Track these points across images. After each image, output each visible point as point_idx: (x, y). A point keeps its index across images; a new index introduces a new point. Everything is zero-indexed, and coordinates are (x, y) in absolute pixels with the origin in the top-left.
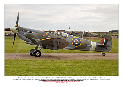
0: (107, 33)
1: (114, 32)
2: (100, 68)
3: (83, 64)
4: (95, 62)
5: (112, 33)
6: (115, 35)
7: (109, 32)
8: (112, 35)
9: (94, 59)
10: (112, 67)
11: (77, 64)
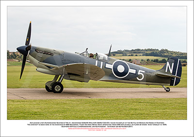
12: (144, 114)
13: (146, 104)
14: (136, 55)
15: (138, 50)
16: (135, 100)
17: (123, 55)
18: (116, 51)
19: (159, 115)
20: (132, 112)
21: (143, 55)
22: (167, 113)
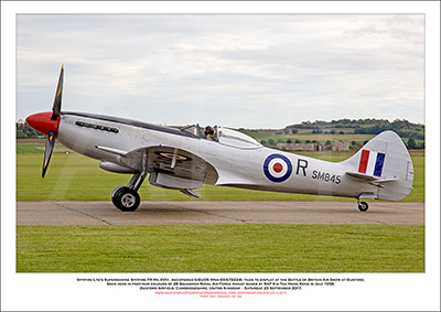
0: (278, 132)
1: (304, 131)
2: (255, 253)
3: (193, 241)
4: (236, 234)
5: (295, 132)
6: (308, 142)
7: (286, 131)
8: (297, 142)
9: (234, 222)
10: (296, 251)
11: (173, 240)
12: (358, 257)
13: (361, 237)
14: (341, 133)
15: (346, 121)
16: (338, 229)
17: (314, 133)
18: (300, 123)
19: (390, 261)
20: (332, 254)
21: (356, 133)
22: (408, 257)
